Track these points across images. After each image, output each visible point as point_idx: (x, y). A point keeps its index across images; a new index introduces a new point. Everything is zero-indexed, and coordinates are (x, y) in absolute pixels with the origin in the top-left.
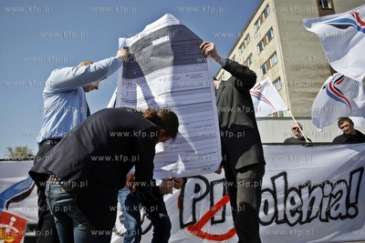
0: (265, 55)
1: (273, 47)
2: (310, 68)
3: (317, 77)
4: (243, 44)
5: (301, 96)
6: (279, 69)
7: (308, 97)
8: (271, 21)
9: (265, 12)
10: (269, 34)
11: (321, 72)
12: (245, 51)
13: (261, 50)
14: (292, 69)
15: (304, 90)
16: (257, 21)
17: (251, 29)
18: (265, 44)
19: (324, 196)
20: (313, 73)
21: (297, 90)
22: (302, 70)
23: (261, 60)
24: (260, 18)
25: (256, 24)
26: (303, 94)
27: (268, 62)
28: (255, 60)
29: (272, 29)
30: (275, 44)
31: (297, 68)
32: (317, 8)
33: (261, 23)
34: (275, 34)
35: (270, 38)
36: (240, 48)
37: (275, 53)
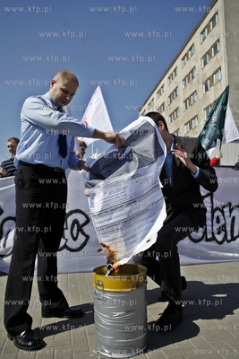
0: (209, 70)
4: (187, 55)
6: (223, 87)
8: (219, 30)
9: (213, 19)
10: (215, 46)
12: (188, 63)
13: (205, 63)
16: (204, 30)
17: (196, 38)
23: (204, 75)
24: (208, 26)
25: (203, 32)
27: (211, 78)
28: (198, 75)
29: (218, 40)
33: (208, 33)
34: (222, 47)
35: (216, 52)
36: (183, 59)
37: (220, 68)
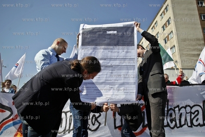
1: (171, 28)
2: (192, 40)
3: (196, 45)
4: (154, 26)
5: (187, 56)
6: (174, 41)
7: (191, 57)
8: (170, 14)
9: (166, 8)
10: (168, 21)
11: (198, 42)
12: (155, 30)
13: (164, 30)
14: (181, 41)
15: (188, 53)
16: (162, 14)
17: (158, 18)
18: (166, 27)
19: (187, 113)
20: (194, 43)
21: (184, 53)
22: (187, 41)
23: (164, 36)
24: (164, 12)
25: (161, 15)
26: (188, 55)
27: (167, 37)
29: (170, 18)
30: (172, 27)
31: (184, 40)
32: (196, 6)
33: (164, 15)
34: (172, 22)
35: (169, 24)
36: (152, 29)
37: (172, 32)
